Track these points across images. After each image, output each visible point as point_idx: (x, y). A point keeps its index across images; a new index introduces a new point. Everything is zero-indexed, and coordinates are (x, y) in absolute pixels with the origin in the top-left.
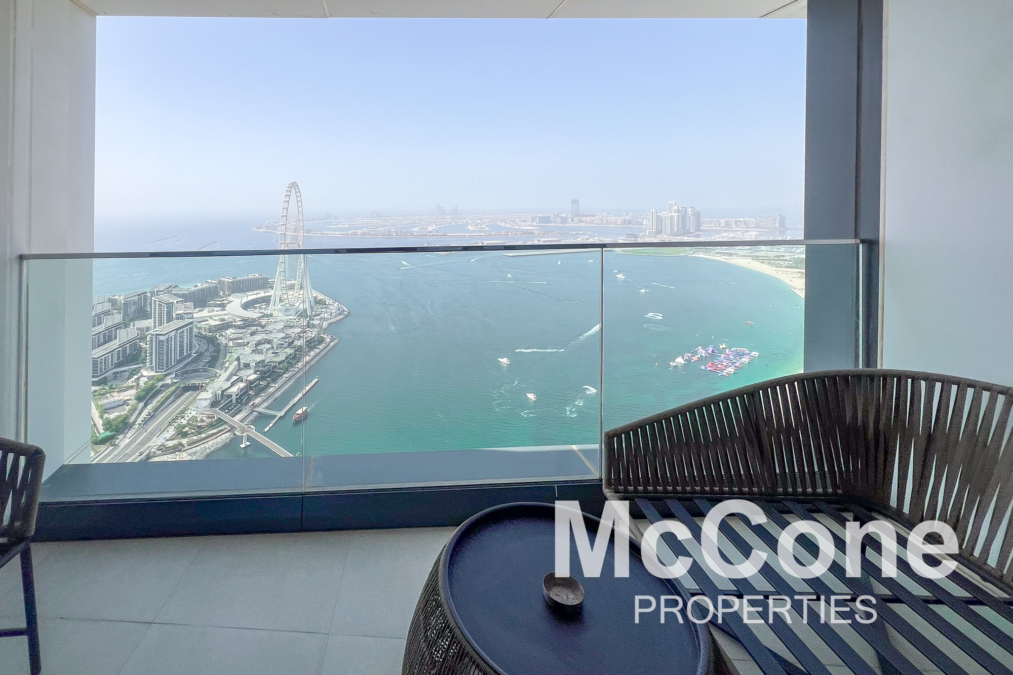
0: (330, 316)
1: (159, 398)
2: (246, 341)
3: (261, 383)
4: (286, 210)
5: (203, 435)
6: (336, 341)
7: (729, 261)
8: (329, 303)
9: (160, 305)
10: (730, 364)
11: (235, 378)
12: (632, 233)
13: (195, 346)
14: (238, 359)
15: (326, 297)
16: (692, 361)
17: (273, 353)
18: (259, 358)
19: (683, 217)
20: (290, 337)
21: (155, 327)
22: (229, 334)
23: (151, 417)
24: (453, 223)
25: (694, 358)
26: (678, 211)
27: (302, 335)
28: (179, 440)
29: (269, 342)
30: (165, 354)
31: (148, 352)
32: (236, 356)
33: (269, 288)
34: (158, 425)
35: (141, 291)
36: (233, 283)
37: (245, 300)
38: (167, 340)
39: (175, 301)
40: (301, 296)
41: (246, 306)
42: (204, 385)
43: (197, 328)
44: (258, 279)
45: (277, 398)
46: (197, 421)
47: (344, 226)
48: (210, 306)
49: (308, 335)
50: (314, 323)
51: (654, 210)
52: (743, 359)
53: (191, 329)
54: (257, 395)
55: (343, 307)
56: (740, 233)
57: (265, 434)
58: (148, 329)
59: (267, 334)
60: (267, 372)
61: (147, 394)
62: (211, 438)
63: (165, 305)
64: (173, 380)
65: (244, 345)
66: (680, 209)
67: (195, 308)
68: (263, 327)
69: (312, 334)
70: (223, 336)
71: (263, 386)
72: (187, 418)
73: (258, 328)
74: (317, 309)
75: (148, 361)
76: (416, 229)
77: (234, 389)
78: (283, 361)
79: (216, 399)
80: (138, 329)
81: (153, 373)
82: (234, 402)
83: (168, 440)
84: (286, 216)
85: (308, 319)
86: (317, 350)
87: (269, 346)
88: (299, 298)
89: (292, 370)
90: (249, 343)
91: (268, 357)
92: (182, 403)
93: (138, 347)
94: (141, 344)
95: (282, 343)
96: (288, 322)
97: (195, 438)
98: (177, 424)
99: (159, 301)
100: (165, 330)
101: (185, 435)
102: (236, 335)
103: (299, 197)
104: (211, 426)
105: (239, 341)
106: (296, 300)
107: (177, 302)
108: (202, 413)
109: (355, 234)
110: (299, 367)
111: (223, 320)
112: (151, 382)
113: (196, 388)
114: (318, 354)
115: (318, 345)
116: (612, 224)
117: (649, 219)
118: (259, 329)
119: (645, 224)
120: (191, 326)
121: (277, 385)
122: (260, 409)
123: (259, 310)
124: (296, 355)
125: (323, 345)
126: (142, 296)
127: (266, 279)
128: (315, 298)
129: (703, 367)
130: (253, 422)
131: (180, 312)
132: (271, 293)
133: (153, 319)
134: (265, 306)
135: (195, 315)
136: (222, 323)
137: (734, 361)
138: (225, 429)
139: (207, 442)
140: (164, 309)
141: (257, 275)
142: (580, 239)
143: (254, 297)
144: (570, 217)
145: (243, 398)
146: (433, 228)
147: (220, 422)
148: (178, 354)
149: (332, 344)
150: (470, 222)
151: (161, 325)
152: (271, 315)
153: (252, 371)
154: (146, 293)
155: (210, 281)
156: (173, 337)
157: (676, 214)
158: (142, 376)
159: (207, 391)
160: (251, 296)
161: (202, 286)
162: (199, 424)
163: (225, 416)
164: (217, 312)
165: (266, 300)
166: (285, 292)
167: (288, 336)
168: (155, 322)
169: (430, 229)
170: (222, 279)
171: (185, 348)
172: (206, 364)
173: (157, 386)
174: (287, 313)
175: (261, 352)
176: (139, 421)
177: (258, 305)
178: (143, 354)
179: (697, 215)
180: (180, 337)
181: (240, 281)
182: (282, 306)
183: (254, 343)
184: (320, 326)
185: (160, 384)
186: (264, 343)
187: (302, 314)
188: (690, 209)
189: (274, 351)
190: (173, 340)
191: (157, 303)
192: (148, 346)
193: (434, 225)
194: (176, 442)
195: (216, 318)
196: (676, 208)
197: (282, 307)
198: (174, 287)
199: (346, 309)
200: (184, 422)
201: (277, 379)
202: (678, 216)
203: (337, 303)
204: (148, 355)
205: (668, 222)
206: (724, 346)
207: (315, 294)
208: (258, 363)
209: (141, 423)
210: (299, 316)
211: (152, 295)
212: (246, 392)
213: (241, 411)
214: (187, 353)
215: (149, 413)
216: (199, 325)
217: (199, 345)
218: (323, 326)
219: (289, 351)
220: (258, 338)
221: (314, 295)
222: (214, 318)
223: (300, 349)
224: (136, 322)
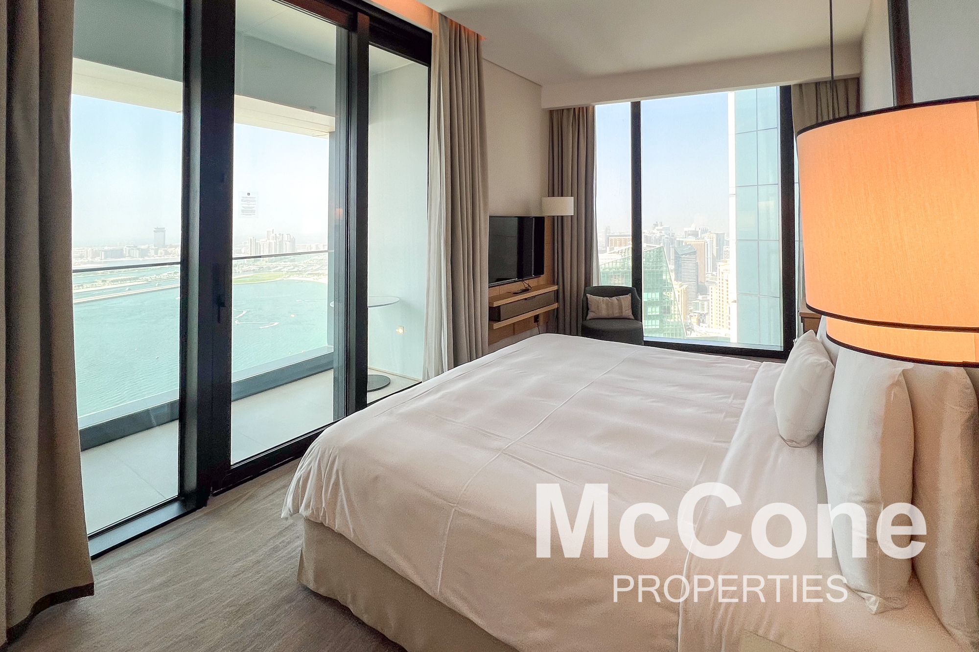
19: (280, 244)
26: (275, 238)
51: (252, 238)
66: (278, 235)
117: (247, 247)
144: (152, 249)
157: (273, 241)
179: (293, 240)
188: (286, 235)
196: (274, 235)
202: (276, 243)
205: (267, 249)
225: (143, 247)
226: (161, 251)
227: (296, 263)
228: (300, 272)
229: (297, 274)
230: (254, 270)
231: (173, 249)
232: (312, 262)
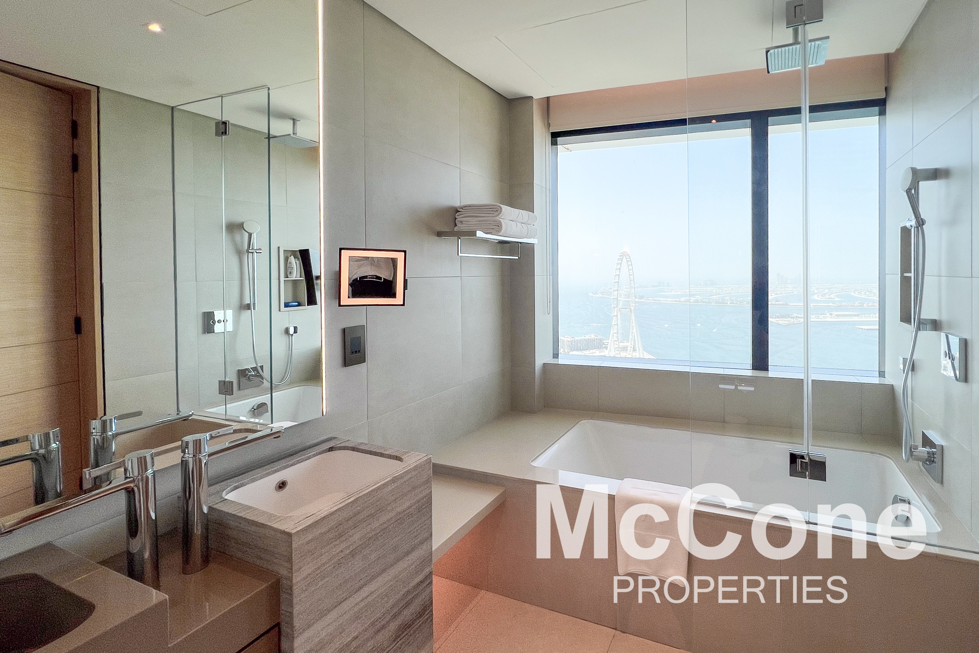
4: (618, 277)
33: (604, 348)
36: (572, 342)
44: (595, 340)
84: (618, 282)
103: (630, 265)
127: (601, 340)
132: (606, 352)
141: (593, 336)
166: (618, 352)
181: (577, 340)
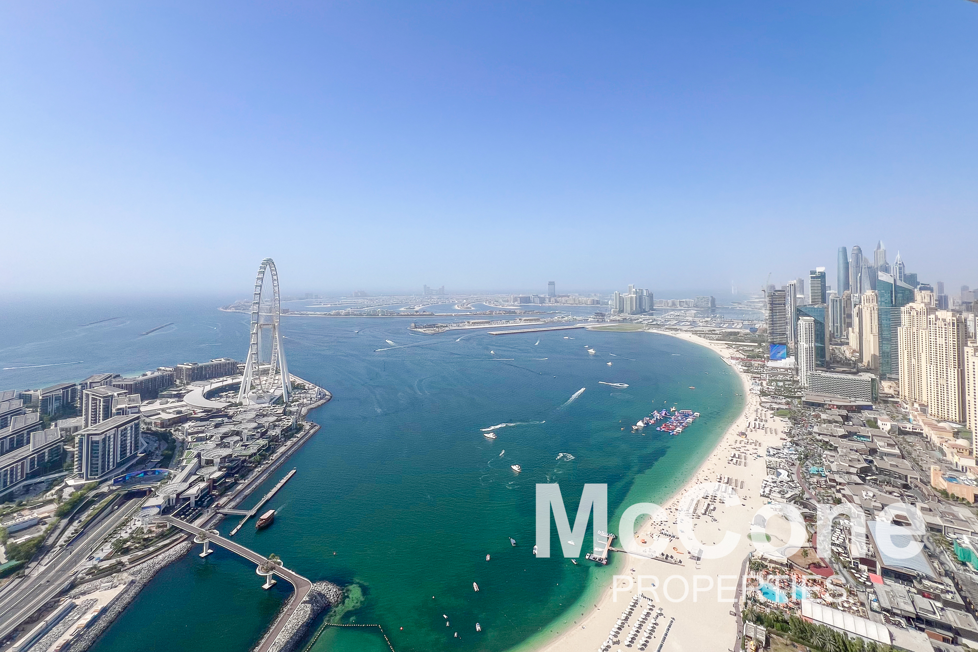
0: (309, 402)
1: (90, 511)
2: (208, 435)
3: (227, 481)
4: (259, 288)
5: (151, 549)
6: (317, 428)
7: (675, 336)
8: (308, 387)
9: (93, 399)
10: (679, 424)
11: (194, 478)
12: (600, 312)
13: (142, 445)
14: (199, 456)
15: (306, 382)
16: (650, 424)
17: (242, 446)
18: (225, 452)
19: (640, 299)
20: (264, 427)
21: (87, 426)
22: (188, 427)
23: (79, 535)
24: (440, 303)
25: (651, 421)
26: (636, 293)
27: (277, 423)
28: (119, 559)
29: (238, 433)
30: (100, 457)
31: (76, 456)
32: (196, 453)
33: (238, 374)
34: (88, 544)
35: (67, 383)
36: (193, 370)
37: (208, 388)
38: (104, 440)
39: (115, 394)
40: (276, 382)
41: (209, 395)
42: (153, 489)
43: (146, 423)
44: (225, 365)
45: (246, 496)
46: (143, 533)
47: (326, 306)
48: (163, 397)
49: (284, 423)
50: (291, 409)
51: (617, 292)
52: (688, 419)
53: (137, 425)
54: (222, 495)
55: (325, 390)
56: (683, 312)
57: (231, 538)
58: (76, 429)
59: (235, 425)
60: (235, 468)
61: (73, 507)
62: (161, 551)
63: (102, 399)
64: (111, 488)
65: (207, 439)
66: (638, 291)
67: (142, 400)
68: (230, 417)
69: (289, 421)
70: (179, 430)
71: (229, 483)
72: (130, 531)
73: (224, 419)
74: (295, 394)
75: (75, 467)
76: (402, 309)
77: (194, 491)
78: (255, 454)
79: (169, 504)
80: (62, 430)
81: (83, 482)
82: (193, 505)
83: (102, 561)
84: (259, 294)
85: (284, 406)
86: (295, 439)
87: (238, 438)
88: (274, 383)
89: (265, 462)
90: (212, 436)
91: (237, 450)
92: (123, 514)
93: (62, 451)
94: (65, 447)
95: (253, 433)
96: (261, 411)
97: (140, 553)
98: (115, 539)
99: (93, 395)
100: (100, 429)
101: (126, 551)
102: (196, 428)
103: (274, 274)
104: (162, 536)
105: (200, 435)
106: (271, 386)
107: (118, 394)
108: (150, 522)
109: (338, 314)
110: (273, 458)
111: (179, 412)
112: (79, 493)
113: (142, 494)
114: (295, 443)
115: (296, 433)
116: (583, 304)
117: (613, 300)
118: (226, 420)
119: (610, 304)
120: (136, 421)
121: (246, 481)
122: (226, 510)
123: (225, 399)
124: (270, 446)
125: (302, 433)
126: (70, 389)
127: (234, 364)
128: (293, 383)
129: (658, 429)
130: (216, 527)
131: (123, 406)
132: (241, 379)
133: (84, 416)
134: (233, 394)
135: (142, 409)
136: (178, 415)
137: (682, 421)
138: (181, 537)
139: (157, 556)
140: (100, 403)
141: (223, 360)
142: (556, 318)
143: (220, 384)
144: (547, 298)
145: (204, 500)
146: (420, 308)
147: (174, 530)
148: (119, 456)
149: (312, 431)
150: (456, 302)
151: (96, 423)
152: (241, 404)
153: (216, 468)
154: (75, 385)
155: (163, 368)
156: (112, 436)
157: (635, 295)
158: (67, 486)
159: (158, 496)
160: (216, 384)
161: (152, 375)
162: (146, 536)
163: (180, 523)
164: (172, 403)
165: (235, 388)
166: (257, 377)
167: (260, 426)
168: (86, 420)
169: (417, 308)
170: (178, 366)
171: (128, 448)
172: (156, 464)
173: (89, 497)
174: (259, 401)
175: (226, 446)
176: (61, 541)
177: (225, 393)
178: (68, 460)
179: (651, 296)
180: (122, 436)
181: (202, 367)
182: (253, 393)
183: (219, 436)
184: (298, 412)
185: (93, 493)
186: (231, 436)
187: (279, 401)
188: (645, 291)
189: (244, 443)
190: (112, 440)
191: (91, 397)
192: (77, 449)
193: (421, 305)
194: (113, 561)
195: (171, 411)
196: (634, 290)
197: (253, 395)
198: (114, 378)
199: (327, 393)
200: (125, 535)
201: (247, 475)
202: (636, 297)
203: (318, 387)
204: (76, 459)
205: (629, 302)
206: (674, 409)
207: (292, 378)
208: (223, 459)
209: (64, 544)
210: (274, 403)
211: (84, 386)
212: (208, 493)
213: (201, 514)
214: (131, 453)
215: (75, 530)
216: (148, 420)
217: (147, 443)
218: (302, 413)
219: (262, 442)
220: (223, 430)
221: (291, 380)
222: (168, 411)
223: (275, 439)
224: (60, 422)
225: (542, 296)
226: (553, 299)
227: (654, 317)
228: (658, 326)
229: (655, 327)
230: (619, 320)
231: (560, 298)
232: (669, 317)
